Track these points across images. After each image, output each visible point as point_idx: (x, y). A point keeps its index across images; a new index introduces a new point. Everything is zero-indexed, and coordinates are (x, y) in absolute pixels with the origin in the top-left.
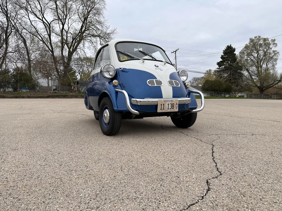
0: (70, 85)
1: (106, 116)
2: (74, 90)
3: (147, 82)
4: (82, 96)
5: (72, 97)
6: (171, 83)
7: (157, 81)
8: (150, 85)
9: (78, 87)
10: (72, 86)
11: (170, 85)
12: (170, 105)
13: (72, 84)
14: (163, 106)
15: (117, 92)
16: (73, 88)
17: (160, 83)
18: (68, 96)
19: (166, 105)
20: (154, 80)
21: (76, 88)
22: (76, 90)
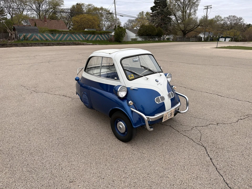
0: (5, 32)
1: (121, 127)
2: (12, 38)
3: (155, 100)
4: (22, 44)
5: (11, 45)
6: (169, 96)
7: (161, 97)
8: (157, 103)
9: (15, 34)
10: (8, 33)
11: (169, 98)
12: (170, 114)
13: (8, 30)
14: (166, 116)
15: (132, 111)
16: (10, 35)
17: (163, 98)
18: (6, 44)
19: (168, 116)
20: (159, 97)
21: (14, 35)
22: (14, 37)
